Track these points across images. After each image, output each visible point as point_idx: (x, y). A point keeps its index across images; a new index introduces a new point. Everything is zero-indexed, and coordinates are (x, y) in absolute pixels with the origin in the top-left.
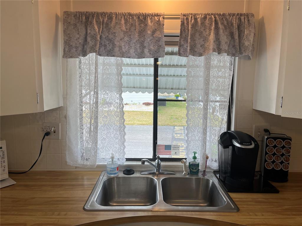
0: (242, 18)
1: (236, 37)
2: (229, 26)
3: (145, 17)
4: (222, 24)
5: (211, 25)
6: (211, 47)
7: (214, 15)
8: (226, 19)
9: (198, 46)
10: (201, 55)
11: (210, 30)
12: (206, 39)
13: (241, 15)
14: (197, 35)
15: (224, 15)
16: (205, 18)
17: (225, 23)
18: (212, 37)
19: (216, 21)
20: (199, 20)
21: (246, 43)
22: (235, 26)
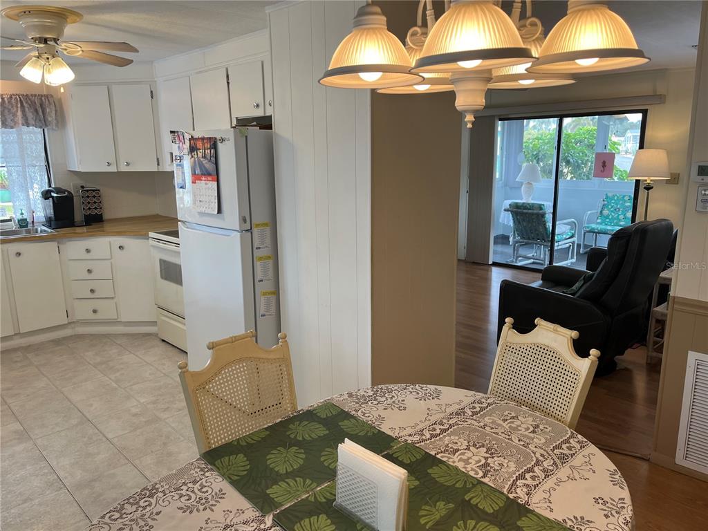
0: (43, 98)
1: (41, 113)
2: (32, 105)
4: (27, 103)
5: (17, 103)
6: (20, 122)
7: (19, 95)
8: (30, 99)
9: (9, 120)
10: (12, 128)
11: (17, 107)
12: (15, 115)
13: (42, 96)
14: (6, 111)
15: (27, 95)
16: (11, 97)
17: (29, 102)
18: (19, 113)
19: (21, 100)
20: (6, 99)
21: (50, 119)
22: (38, 104)
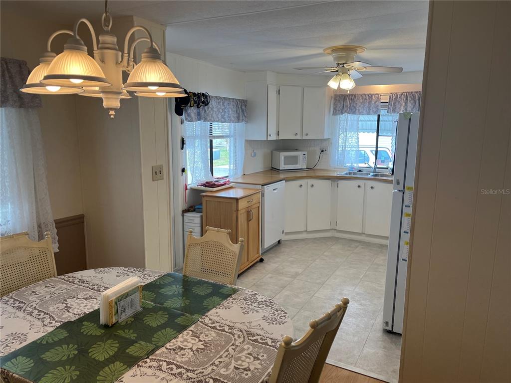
3: (372, 95)
4: (410, 97)
5: (404, 98)
7: (407, 93)
8: (413, 95)
9: (397, 108)
11: (404, 100)
12: (401, 105)
14: (397, 103)
15: (412, 93)
16: (402, 94)
18: (404, 104)
19: (407, 95)
20: (398, 95)
